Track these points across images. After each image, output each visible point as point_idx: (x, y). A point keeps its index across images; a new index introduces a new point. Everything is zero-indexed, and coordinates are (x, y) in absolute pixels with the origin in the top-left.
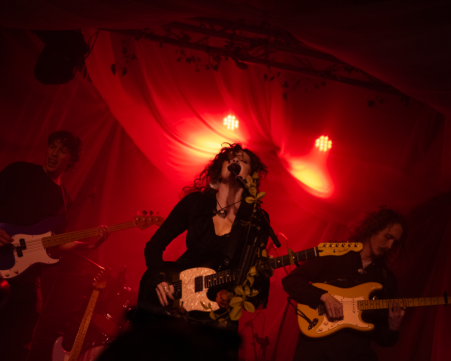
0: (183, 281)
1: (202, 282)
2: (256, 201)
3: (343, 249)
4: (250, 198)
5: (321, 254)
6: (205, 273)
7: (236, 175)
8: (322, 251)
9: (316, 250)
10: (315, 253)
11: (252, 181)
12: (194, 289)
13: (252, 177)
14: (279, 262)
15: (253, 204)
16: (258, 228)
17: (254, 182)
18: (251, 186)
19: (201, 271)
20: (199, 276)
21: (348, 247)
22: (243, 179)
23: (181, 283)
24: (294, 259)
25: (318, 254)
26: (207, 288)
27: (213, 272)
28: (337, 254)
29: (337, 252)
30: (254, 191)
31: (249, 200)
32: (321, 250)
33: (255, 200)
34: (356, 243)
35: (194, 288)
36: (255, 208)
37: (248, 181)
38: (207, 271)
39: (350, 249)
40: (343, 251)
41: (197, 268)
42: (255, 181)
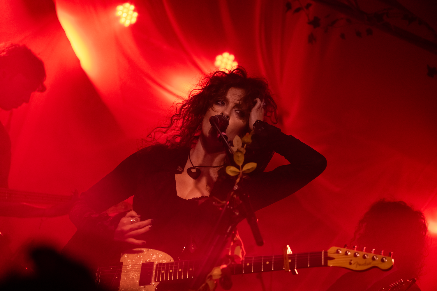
0: (124, 264)
1: (152, 272)
2: (241, 173)
3: (363, 261)
4: (233, 168)
5: (331, 264)
6: (159, 259)
7: (220, 132)
8: (332, 259)
9: (324, 255)
10: (323, 260)
11: (241, 145)
12: (139, 279)
13: (241, 140)
14: (268, 263)
15: (236, 177)
16: (236, 213)
17: (243, 146)
18: (238, 151)
19: (153, 255)
20: (149, 262)
21: (371, 261)
22: (229, 140)
23: (121, 268)
24: (290, 263)
25: (326, 263)
26: (157, 282)
27: (169, 260)
28: (353, 267)
29: (354, 264)
30: (240, 159)
31: (231, 170)
32: (331, 257)
33: (239, 173)
34: (385, 257)
35: (139, 277)
36: (238, 184)
37: (235, 142)
38: (161, 257)
39: (374, 264)
40: (363, 265)
41: (147, 249)
42: (245, 145)
